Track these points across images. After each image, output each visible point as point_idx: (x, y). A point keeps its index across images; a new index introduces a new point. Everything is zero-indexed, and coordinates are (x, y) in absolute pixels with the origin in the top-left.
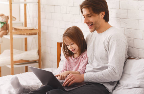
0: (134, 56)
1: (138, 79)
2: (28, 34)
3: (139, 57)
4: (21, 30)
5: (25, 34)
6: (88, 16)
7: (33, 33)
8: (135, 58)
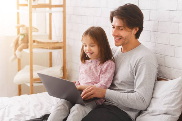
0: (165, 76)
1: (165, 104)
2: (52, 48)
3: (170, 77)
4: (44, 43)
5: (48, 48)
6: (119, 28)
7: (57, 47)
8: (166, 79)
